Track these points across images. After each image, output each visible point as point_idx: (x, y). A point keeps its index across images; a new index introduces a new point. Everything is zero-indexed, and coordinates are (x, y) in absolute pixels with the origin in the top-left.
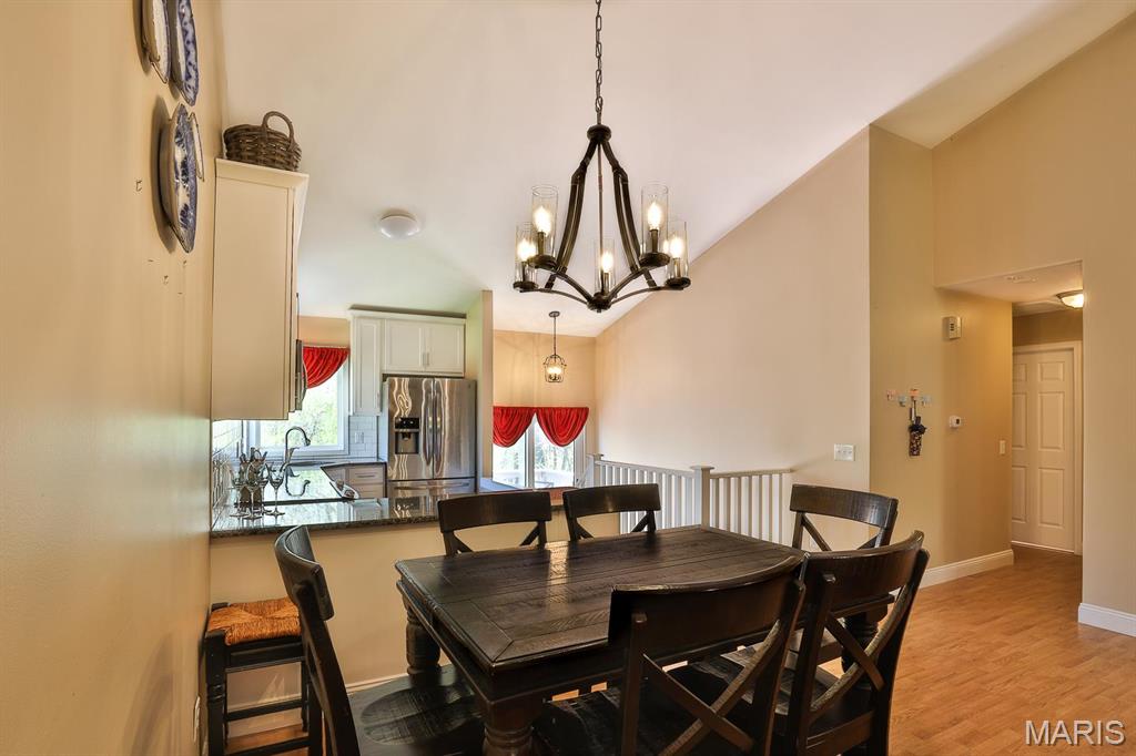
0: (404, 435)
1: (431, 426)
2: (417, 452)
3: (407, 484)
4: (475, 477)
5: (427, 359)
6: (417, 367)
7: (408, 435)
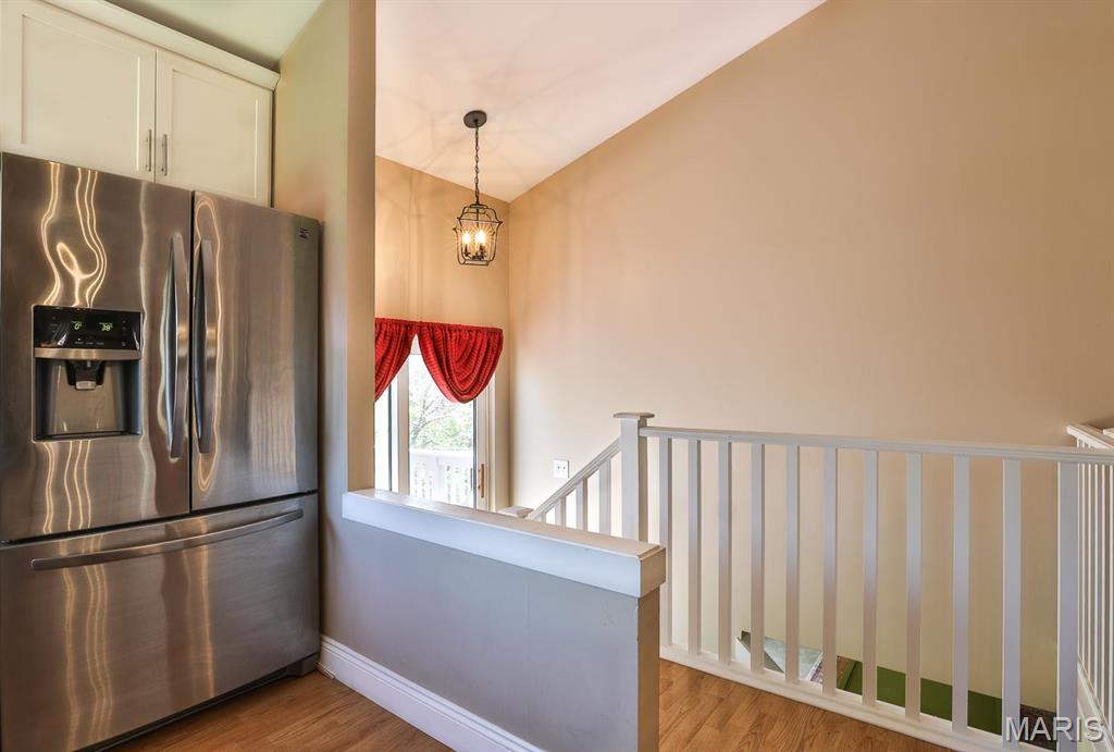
0: (75, 371)
1: (182, 351)
2: (129, 428)
3: (92, 544)
4: (317, 491)
5: (158, 145)
6: (131, 162)
7: (97, 372)
